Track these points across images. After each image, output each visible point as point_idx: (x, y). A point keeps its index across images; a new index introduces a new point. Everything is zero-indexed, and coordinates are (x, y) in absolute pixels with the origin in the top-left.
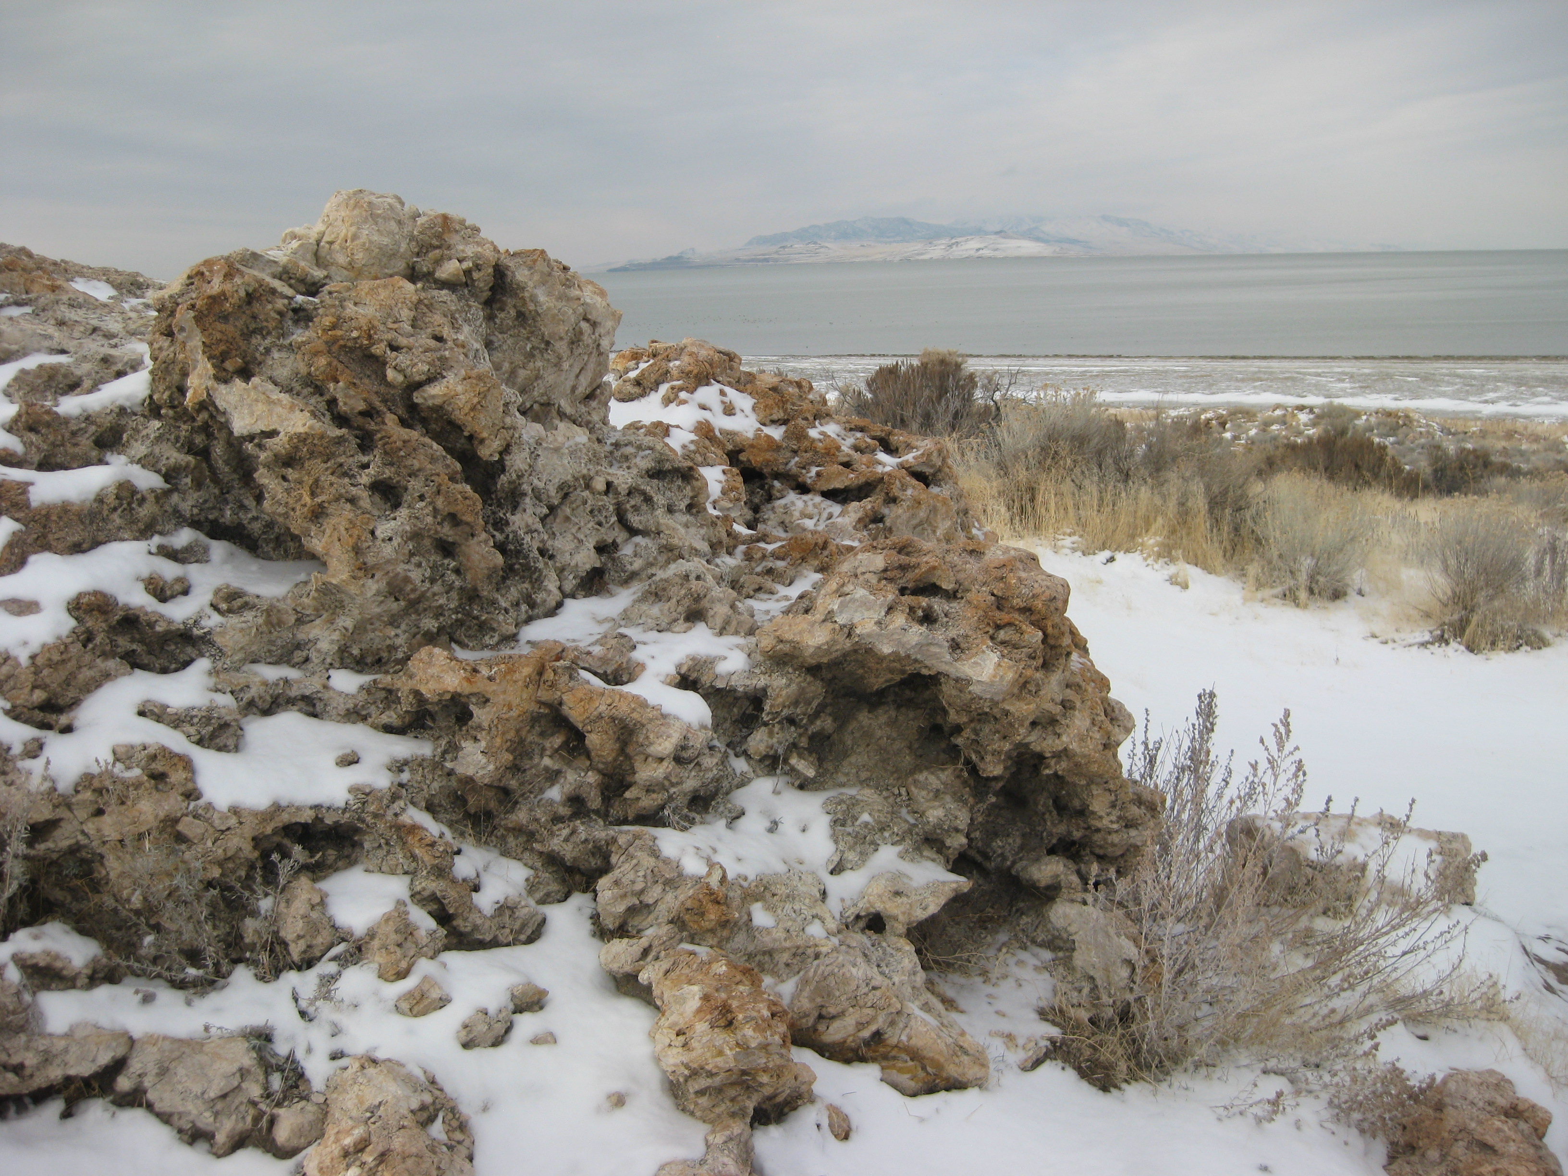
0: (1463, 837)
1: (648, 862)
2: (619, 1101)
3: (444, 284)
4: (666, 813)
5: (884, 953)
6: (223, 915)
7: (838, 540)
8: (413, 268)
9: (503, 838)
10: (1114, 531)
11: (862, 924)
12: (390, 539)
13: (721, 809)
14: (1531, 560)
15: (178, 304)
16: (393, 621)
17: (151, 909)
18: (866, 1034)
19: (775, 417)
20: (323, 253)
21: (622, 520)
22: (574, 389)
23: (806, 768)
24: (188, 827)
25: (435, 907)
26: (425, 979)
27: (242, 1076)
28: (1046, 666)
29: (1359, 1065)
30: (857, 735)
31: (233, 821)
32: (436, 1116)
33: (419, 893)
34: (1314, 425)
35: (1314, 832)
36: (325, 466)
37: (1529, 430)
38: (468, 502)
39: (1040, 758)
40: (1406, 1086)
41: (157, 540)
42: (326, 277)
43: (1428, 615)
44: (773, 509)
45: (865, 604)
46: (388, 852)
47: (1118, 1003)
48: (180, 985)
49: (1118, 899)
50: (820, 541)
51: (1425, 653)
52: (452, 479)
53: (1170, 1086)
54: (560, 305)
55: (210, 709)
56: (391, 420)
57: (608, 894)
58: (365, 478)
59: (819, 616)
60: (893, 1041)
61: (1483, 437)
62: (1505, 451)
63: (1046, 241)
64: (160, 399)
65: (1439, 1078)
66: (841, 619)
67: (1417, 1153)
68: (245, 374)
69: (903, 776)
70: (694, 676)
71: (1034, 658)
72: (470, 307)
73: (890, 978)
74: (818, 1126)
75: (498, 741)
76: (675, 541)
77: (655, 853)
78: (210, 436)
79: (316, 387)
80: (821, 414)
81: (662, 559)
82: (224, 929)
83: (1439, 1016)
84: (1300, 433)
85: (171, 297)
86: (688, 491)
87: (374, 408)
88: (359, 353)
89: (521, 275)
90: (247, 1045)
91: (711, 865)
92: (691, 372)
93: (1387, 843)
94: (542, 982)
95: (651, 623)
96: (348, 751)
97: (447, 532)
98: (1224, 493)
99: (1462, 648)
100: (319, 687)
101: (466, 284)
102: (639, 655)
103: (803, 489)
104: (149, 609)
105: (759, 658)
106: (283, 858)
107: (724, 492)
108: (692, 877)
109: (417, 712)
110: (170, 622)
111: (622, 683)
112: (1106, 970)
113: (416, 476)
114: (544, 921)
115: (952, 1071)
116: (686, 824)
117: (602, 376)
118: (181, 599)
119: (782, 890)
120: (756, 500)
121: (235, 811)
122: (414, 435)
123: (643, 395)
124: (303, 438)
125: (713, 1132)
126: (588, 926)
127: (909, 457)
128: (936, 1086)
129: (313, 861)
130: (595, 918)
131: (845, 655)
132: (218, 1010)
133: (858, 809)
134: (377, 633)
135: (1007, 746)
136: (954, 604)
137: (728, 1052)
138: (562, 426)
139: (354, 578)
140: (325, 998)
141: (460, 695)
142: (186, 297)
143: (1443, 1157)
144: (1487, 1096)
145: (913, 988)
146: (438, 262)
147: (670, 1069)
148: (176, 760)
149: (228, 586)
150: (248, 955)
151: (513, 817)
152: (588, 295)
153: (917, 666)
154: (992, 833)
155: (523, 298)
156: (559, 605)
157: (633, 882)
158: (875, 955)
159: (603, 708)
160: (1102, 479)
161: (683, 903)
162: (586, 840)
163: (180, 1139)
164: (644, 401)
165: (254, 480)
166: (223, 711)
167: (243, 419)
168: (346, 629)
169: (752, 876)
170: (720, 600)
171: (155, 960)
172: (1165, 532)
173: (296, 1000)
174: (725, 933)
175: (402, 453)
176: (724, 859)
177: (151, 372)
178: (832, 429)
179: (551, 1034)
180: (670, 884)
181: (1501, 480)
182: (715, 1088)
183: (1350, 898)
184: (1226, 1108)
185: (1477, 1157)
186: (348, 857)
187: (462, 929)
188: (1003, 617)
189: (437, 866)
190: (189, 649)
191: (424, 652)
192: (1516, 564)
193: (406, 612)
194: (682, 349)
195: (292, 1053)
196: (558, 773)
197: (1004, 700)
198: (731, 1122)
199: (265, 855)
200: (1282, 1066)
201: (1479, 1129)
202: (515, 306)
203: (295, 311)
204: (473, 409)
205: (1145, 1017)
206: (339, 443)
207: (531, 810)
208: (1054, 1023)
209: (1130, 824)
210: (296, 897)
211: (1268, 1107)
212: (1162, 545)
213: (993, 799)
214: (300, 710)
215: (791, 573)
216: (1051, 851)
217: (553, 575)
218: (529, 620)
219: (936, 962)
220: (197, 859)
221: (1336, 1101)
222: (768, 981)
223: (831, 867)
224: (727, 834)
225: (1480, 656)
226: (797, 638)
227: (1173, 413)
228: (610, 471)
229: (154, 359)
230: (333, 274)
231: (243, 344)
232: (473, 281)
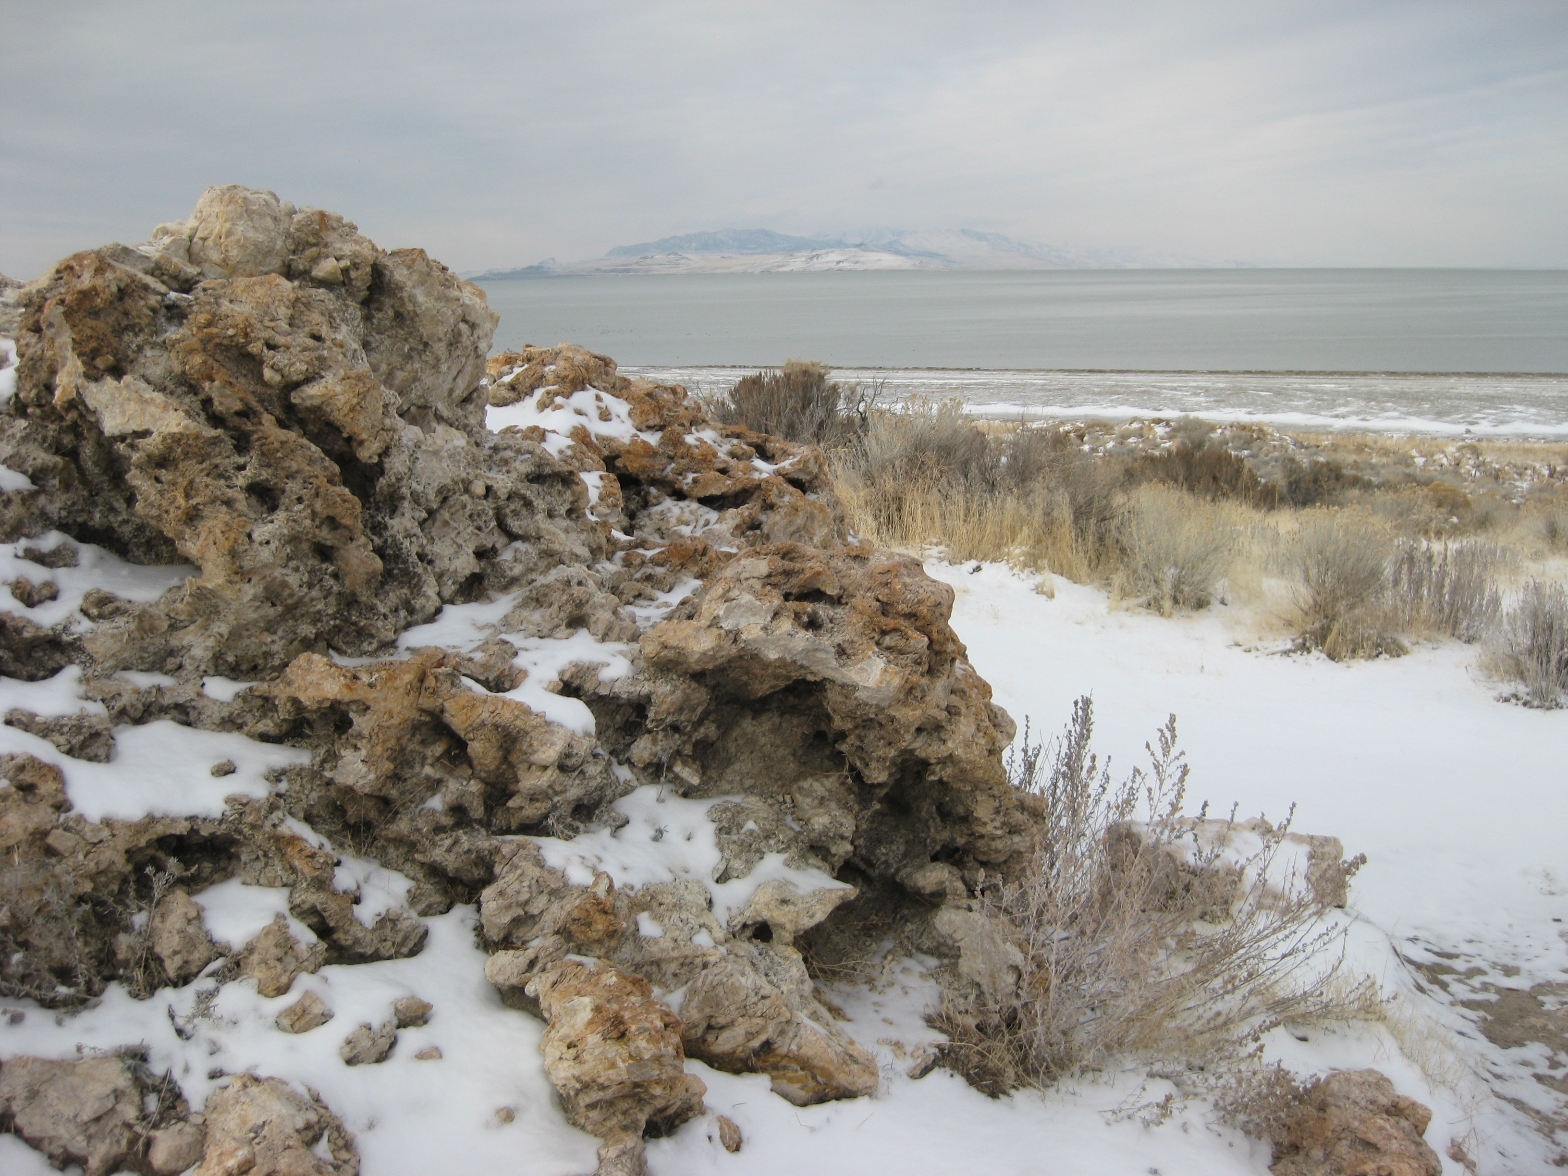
0: (1335, 840)
1: (534, 872)
2: (508, 1116)
3: (321, 283)
4: (550, 822)
5: (772, 962)
6: (94, 931)
7: (716, 547)
8: (289, 266)
9: (384, 849)
10: (980, 541)
11: (749, 933)
12: (268, 543)
13: (605, 817)
14: (1388, 570)
15: (46, 299)
16: (270, 627)
17: (19, 926)
18: (756, 1043)
19: (651, 423)
20: (196, 249)
21: (502, 526)
22: (451, 391)
23: (690, 775)
24: (58, 840)
25: (315, 920)
26: (307, 994)
27: (116, 1097)
28: (931, 672)
29: (1243, 1067)
30: (740, 742)
31: (105, 834)
32: (321, 1135)
33: (299, 906)
34: (1170, 438)
35: (1192, 837)
36: (201, 467)
37: (1379, 444)
38: (347, 505)
39: (925, 764)
40: (1292, 1088)
41: (23, 543)
42: (199, 274)
43: (1289, 624)
44: (649, 515)
45: (751, 610)
46: (266, 864)
47: (1005, 1009)
48: (49, 1004)
49: (1004, 905)
50: (700, 548)
51: (1287, 661)
52: (330, 481)
53: (1057, 1091)
54: (439, 305)
55: (81, 718)
56: (268, 420)
57: (493, 905)
58: (241, 480)
59: (704, 622)
60: (783, 1050)
61: (1335, 451)
62: (1356, 465)
63: (906, 255)
64: (26, 397)
65: (1323, 1077)
66: (727, 625)
67: (1302, 1153)
68: (117, 372)
69: (787, 783)
70: (576, 683)
71: (919, 664)
72: (347, 306)
73: (779, 987)
74: (710, 1138)
75: (379, 749)
76: (556, 547)
77: (540, 863)
78: (79, 436)
79: (191, 386)
80: (696, 422)
81: (542, 564)
82: (95, 945)
83: (1319, 1017)
84: (1156, 446)
85: (39, 291)
86: (568, 496)
87: (250, 409)
88: (235, 352)
89: (400, 275)
90: (121, 1065)
91: (598, 875)
92: (566, 377)
93: (1268, 847)
94: (426, 995)
95: (532, 629)
96: (224, 760)
97: (325, 535)
98: (1090, 503)
99: (1324, 656)
100: (193, 695)
101: (344, 283)
102: (521, 661)
103: (680, 495)
104: (16, 614)
105: (642, 664)
106: (158, 870)
107: (601, 498)
108: (578, 887)
109: (294, 721)
110: (38, 628)
111: (505, 690)
112: (992, 976)
113: (294, 478)
114: (426, 933)
115: (842, 1080)
116: (570, 833)
117: (479, 379)
118: (49, 604)
119: (668, 900)
120: (632, 507)
121: (108, 823)
122: (292, 436)
123: (518, 399)
124: (177, 439)
125: (606, 1145)
126: (471, 938)
127: (786, 464)
128: (826, 1095)
129: (188, 873)
130: (479, 929)
131: (729, 661)
132: (90, 1030)
133: (743, 816)
134: (253, 639)
135: (892, 753)
136: (839, 610)
137: (621, 1064)
138: (440, 429)
139: (230, 582)
140: (204, 1015)
141: (339, 702)
142: (54, 292)
143: (1327, 1156)
144: (1369, 1095)
145: (801, 996)
146: (315, 260)
147: (560, 1083)
148: (45, 771)
149: (98, 591)
150: (121, 971)
151: (394, 827)
152: (467, 296)
153: (803, 671)
154: (875, 841)
155: (401, 298)
156: (439, 611)
157: (518, 893)
158: (763, 964)
159: (485, 715)
160: (967, 490)
161: (569, 914)
162: (469, 851)
163: (52, 1165)
164: (519, 406)
165: (124, 481)
166: (94, 720)
167: (114, 418)
168: (221, 635)
169: (638, 886)
170: (602, 606)
171: (23, 979)
172: (1031, 542)
173: (172, 1017)
174: (613, 943)
175: (279, 455)
176: (610, 867)
177: (18, 370)
178: (708, 435)
179: (437, 1049)
180: (556, 894)
181: (1355, 492)
182: (607, 1102)
183: (1226, 902)
184: (1114, 1112)
185: (1360, 1155)
186: (224, 869)
187: (343, 942)
188: (888, 622)
189: (317, 878)
190: (58, 656)
191: (303, 658)
192: (1375, 574)
193: (282, 618)
194: (557, 354)
195: (169, 1072)
196: (439, 782)
197: (890, 706)
198: (623, 1135)
199: (139, 869)
200: (1168, 1069)
201: (1362, 1128)
202: (393, 307)
203: (169, 308)
204: (353, 409)
205: (1033, 1023)
206: (214, 444)
207: (412, 820)
208: (942, 1030)
209: (1014, 830)
210: (172, 911)
211: (1156, 1110)
212: (1029, 555)
213: (878, 806)
214: (173, 719)
215: (670, 579)
216: (935, 858)
217: (432, 581)
218: (408, 626)
219: (822, 971)
220: (68, 873)
221: (1221, 1103)
222: (656, 991)
223: (717, 876)
224: (611, 843)
225: (1341, 664)
226: (683, 644)
227: (1035, 426)
228: (490, 475)
229: (21, 355)
230: (206, 271)
231: (114, 342)
232: (351, 280)
